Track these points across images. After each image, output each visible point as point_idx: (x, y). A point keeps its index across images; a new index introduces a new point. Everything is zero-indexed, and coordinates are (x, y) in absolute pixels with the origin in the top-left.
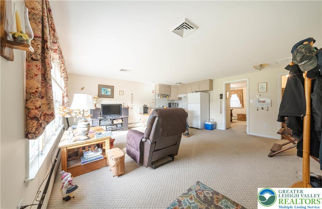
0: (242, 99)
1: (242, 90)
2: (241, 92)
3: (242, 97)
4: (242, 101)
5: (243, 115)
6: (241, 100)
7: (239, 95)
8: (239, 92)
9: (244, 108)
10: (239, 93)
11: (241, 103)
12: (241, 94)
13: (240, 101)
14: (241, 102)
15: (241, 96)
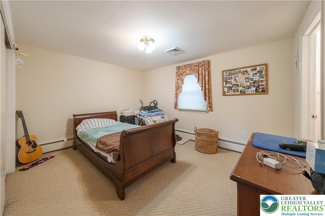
0: (207, 88)
1: (209, 62)
2: (207, 67)
3: (207, 83)
4: (207, 94)
5: (210, 136)
6: (205, 91)
7: (201, 76)
8: (200, 69)
9: (212, 111)
10: (200, 72)
11: (205, 99)
12: (207, 72)
13: (202, 93)
14: (205, 95)
15: (207, 78)
